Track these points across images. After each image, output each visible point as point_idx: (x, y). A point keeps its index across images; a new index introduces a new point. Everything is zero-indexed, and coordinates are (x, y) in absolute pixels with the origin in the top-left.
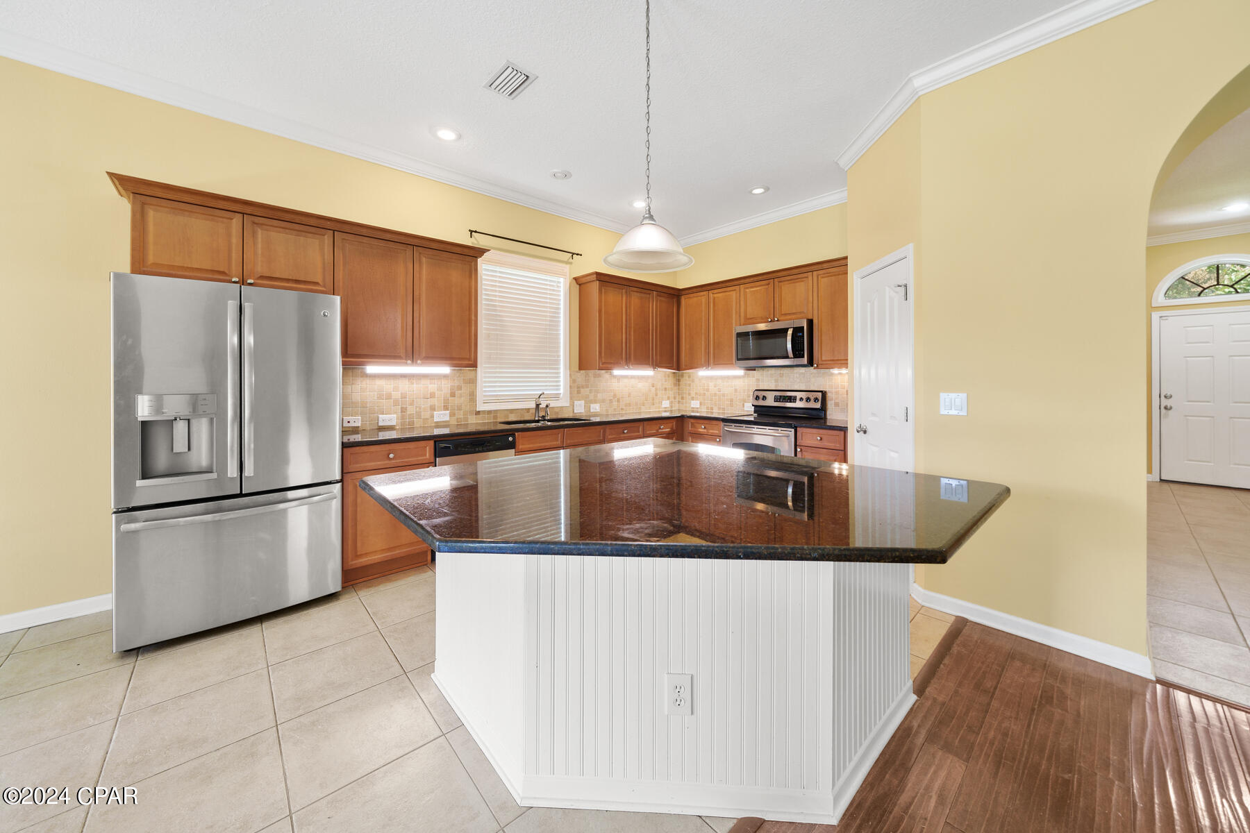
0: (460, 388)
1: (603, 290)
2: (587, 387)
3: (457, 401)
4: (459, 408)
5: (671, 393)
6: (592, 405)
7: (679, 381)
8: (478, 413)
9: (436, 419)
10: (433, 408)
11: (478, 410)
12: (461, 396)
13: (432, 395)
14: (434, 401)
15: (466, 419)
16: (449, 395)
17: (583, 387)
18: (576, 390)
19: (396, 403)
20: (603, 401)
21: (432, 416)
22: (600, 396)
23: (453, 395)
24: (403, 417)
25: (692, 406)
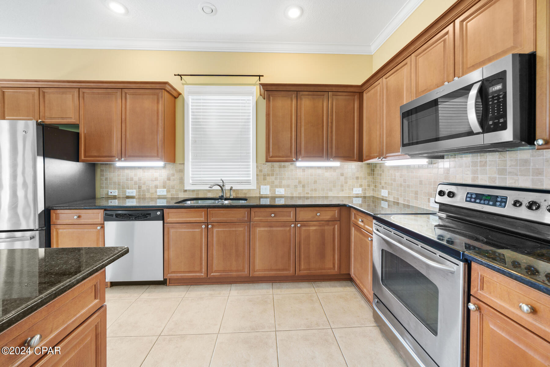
0: (173, 175)
1: (271, 98)
2: (273, 175)
3: (171, 183)
4: (173, 187)
5: (365, 183)
6: (277, 190)
7: (373, 170)
8: (185, 191)
9: (158, 194)
10: (156, 187)
11: (185, 189)
12: (174, 180)
13: (156, 179)
14: (157, 183)
15: (178, 194)
16: (166, 180)
17: (268, 175)
18: (261, 177)
19: (136, 183)
20: (288, 186)
21: (156, 192)
22: (284, 182)
23: (169, 179)
24: (139, 192)
25: (382, 195)
